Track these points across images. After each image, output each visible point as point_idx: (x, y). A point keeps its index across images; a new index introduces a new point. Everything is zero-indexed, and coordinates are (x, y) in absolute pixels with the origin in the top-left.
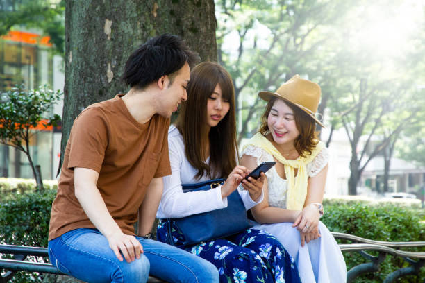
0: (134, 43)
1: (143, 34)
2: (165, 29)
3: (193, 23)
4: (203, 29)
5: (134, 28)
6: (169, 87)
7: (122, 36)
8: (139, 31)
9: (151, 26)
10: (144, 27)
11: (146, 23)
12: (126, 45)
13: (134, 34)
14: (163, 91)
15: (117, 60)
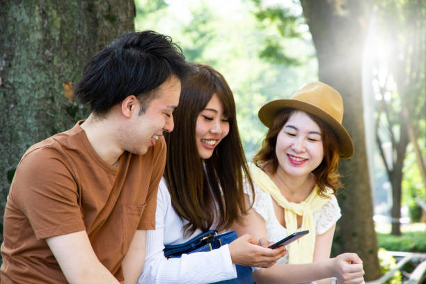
0: (31, 36)
1: (43, 24)
2: (73, 16)
3: (110, 8)
4: (123, 17)
5: (30, 15)
6: (140, 114)
7: (14, 25)
8: (38, 19)
9: (55, 13)
10: (44, 13)
11: (47, 8)
12: (19, 39)
13: (30, 22)
14: (131, 120)
15: (6, 59)
